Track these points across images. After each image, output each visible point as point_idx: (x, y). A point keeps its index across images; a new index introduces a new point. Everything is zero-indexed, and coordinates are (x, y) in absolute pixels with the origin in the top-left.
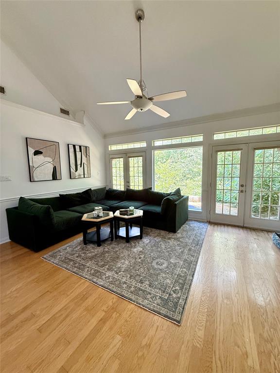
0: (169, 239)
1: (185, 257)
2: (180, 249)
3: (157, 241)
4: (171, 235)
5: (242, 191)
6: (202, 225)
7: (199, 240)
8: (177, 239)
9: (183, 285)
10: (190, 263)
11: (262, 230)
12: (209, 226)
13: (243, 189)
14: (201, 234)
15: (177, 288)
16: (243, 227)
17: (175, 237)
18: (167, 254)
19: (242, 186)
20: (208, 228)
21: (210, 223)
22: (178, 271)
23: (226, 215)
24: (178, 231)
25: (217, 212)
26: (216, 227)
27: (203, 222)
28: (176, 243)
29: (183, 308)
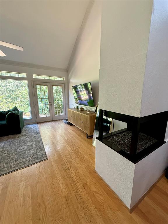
0: (19, 137)
1: (34, 140)
2: (29, 138)
3: (11, 141)
4: (18, 135)
5: (50, 105)
6: (34, 125)
7: (37, 132)
8: (25, 135)
9: (41, 149)
10: (39, 141)
11: (59, 120)
12: (38, 125)
13: (50, 104)
14: (36, 129)
15: (39, 151)
16: (53, 121)
17: (22, 135)
18: (23, 143)
19: (50, 102)
20: (38, 126)
21: (38, 123)
22: (35, 146)
23: (45, 117)
24: (22, 132)
25: (40, 117)
26: (41, 124)
27: (34, 124)
28: (24, 137)
29: (46, 154)
